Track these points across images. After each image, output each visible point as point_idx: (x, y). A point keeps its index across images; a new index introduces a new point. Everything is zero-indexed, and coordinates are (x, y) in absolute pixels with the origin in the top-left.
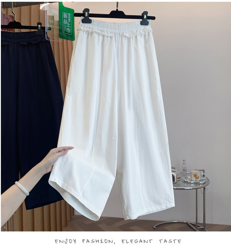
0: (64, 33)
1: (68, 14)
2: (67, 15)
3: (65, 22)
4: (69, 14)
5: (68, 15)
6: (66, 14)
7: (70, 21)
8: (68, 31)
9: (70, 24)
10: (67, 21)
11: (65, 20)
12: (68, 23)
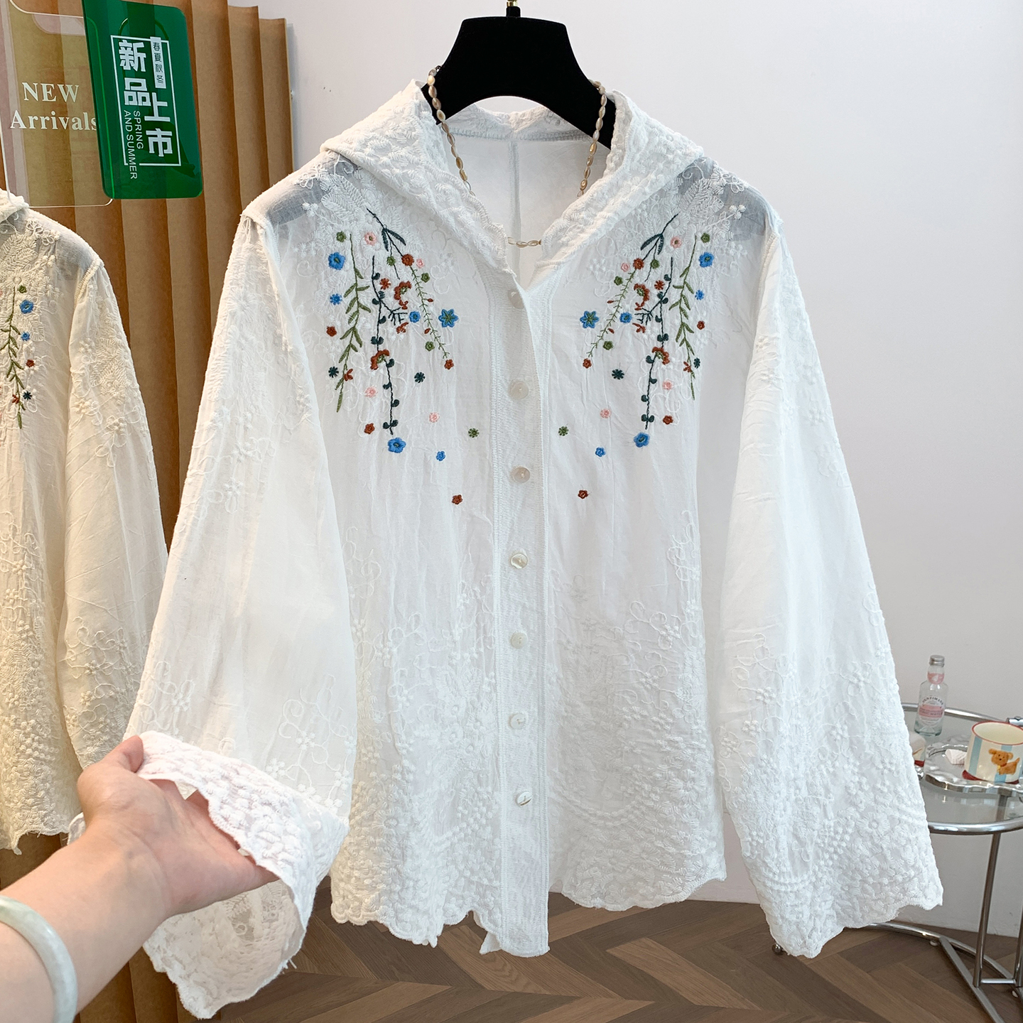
0: (133, 166)
1: (148, 44)
2: (140, 50)
3: (134, 95)
4: (153, 40)
5: (147, 49)
6: (136, 45)
7: (163, 86)
8: (156, 144)
9: (165, 104)
10: (144, 87)
11: (132, 84)
12: (154, 94)
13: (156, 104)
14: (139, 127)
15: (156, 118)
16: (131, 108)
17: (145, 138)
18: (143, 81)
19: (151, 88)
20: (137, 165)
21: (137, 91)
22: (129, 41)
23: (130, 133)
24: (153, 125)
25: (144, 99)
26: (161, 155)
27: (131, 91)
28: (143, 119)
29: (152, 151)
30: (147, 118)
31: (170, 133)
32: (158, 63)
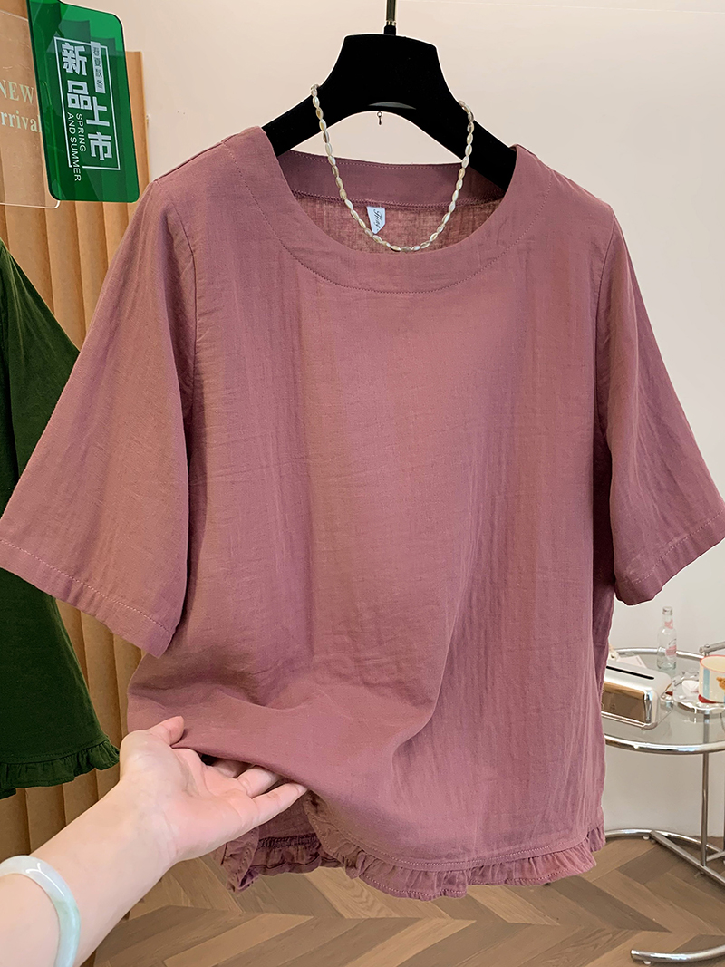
0: (77, 169)
1: (88, 48)
2: (81, 53)
3: (77, 97)
4: (93, 44)
5: (87, 53)
6: (79, 49)
8: (97, 147)
9: (105, 109)
10: (85, 91)
11: (74, 87)
12: (94, 98)
13: (97, 108)
14: (82, 131)
15: (97, 122)
16: (75, 111)
17: (88, 141)
18: (84, 85)
19: (92, 92)
20: (81, 167)
21: (79, 95)
22: (71, 44)
23: (73, 136)
24: (95, 129)
25: (86, 103)
26: (102, 159)
27: (73, 93)
28: (85, 122)
29: (93, 154)
30: (88, 122)
31: (110, 138)
32: (98, 68)
